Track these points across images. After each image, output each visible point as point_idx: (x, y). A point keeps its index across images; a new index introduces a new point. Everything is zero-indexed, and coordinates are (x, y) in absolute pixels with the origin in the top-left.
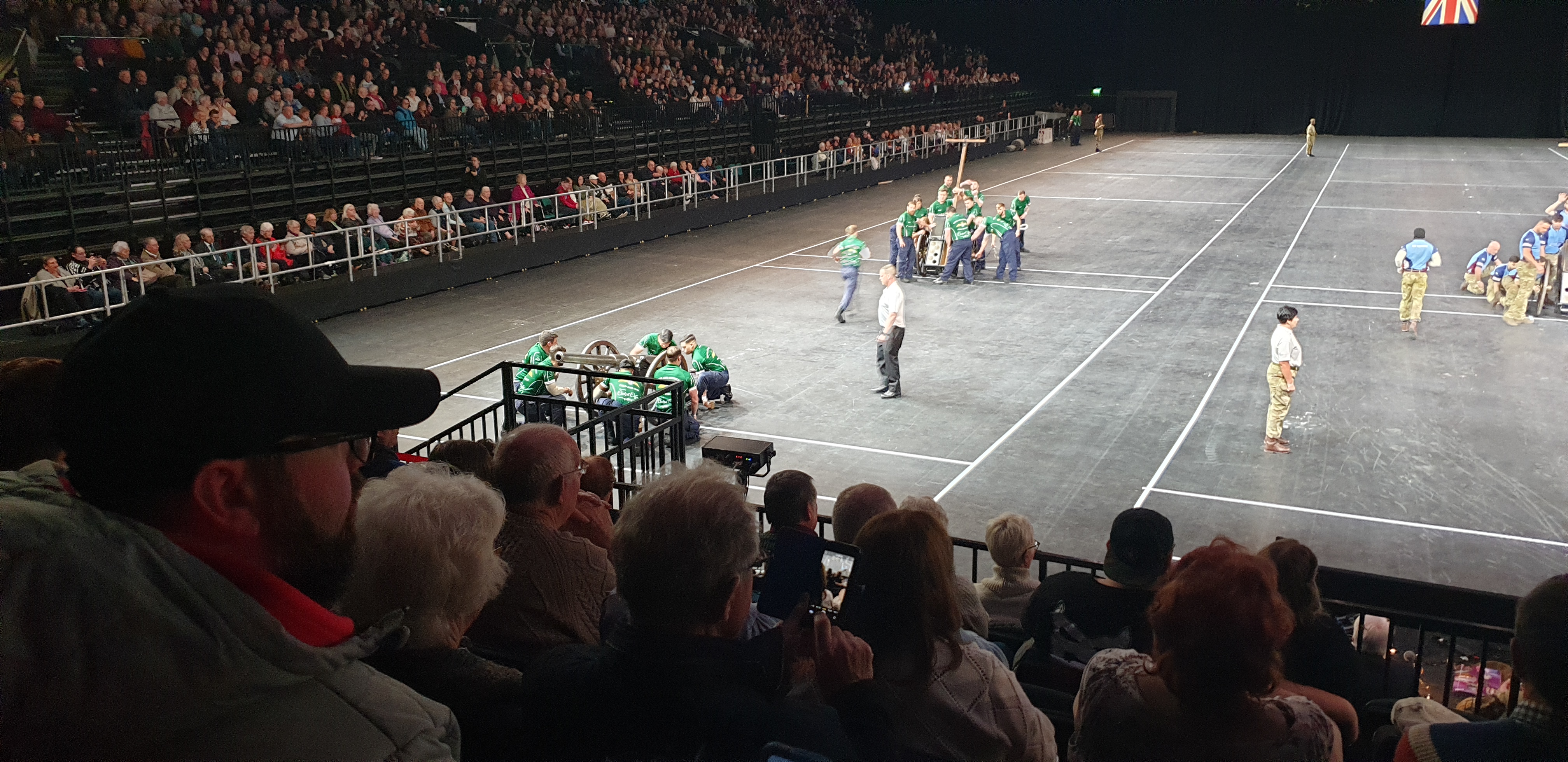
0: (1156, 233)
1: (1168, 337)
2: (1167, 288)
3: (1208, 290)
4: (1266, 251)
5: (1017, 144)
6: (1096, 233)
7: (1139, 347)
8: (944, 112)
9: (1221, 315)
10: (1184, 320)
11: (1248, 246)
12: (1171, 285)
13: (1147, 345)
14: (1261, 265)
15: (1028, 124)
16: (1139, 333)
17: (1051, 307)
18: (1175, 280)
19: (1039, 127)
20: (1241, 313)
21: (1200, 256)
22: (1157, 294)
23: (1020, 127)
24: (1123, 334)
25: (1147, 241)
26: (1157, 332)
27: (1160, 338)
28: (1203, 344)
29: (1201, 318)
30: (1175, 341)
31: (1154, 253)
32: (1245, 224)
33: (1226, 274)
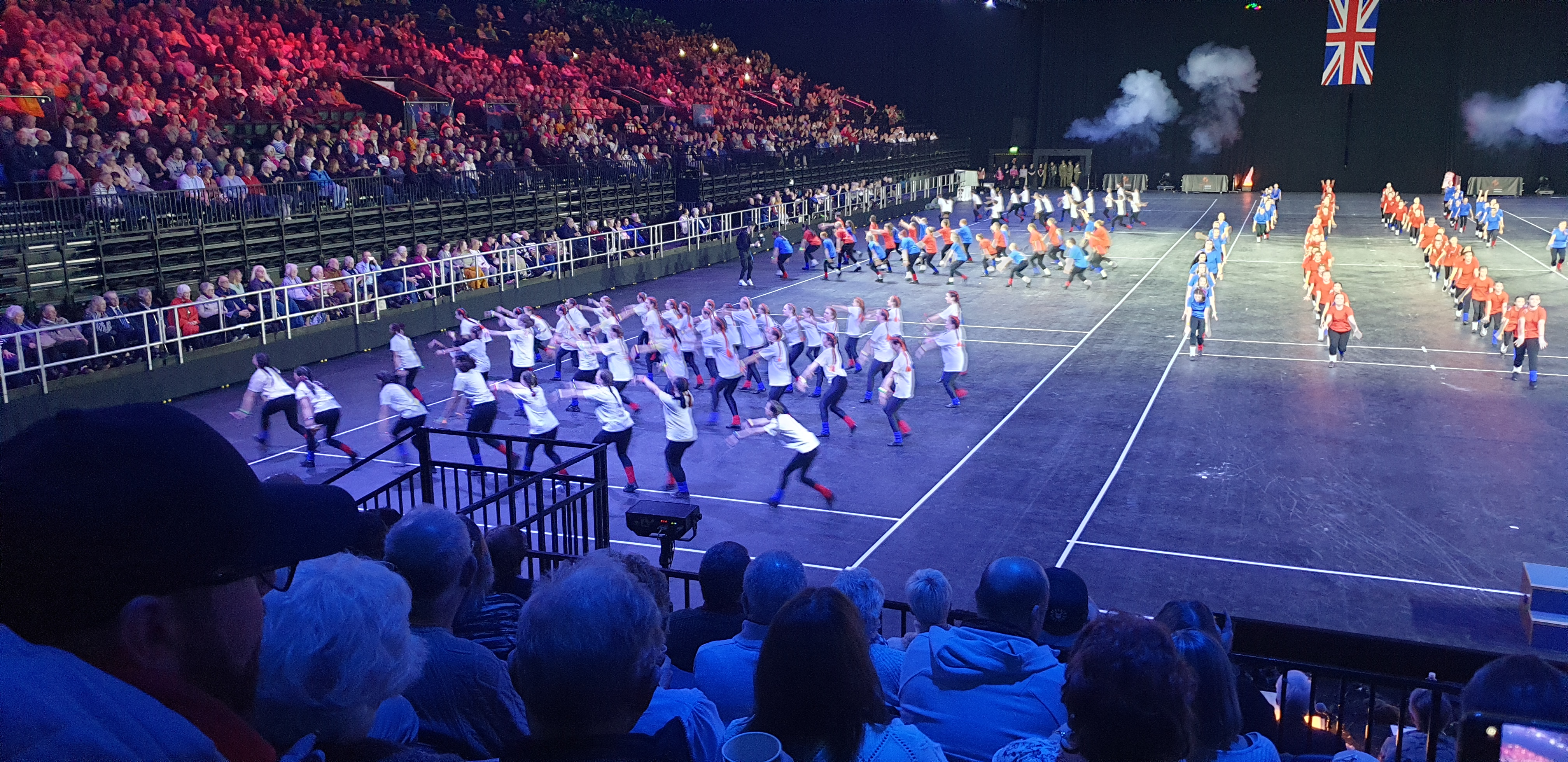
1: (1087, 391)
2: (1085, 343)
3: (1125, 343)
7: (1059, 400)
8: (867, 171)
9: (1139, 368)
10: (1103, 373)
11: (1163, 299)
12: (1088, 339)
13: (1067, 399)
15: (948, 183)
16: (1059, 387)
18: (1093, 334)
19: (958, 185)
20: (1158, 366)
21: (1117, 309)
22: (1076, 347)
23: (940, 184)
24: (1044, 387)
26: (1077, 385)
27: (1080, 391)
28: (1122, 396)
29: (1120, 371)
30: (1095, 394)
31: (1072, 308)
32: (1160, 278)
33: (1143, 328)
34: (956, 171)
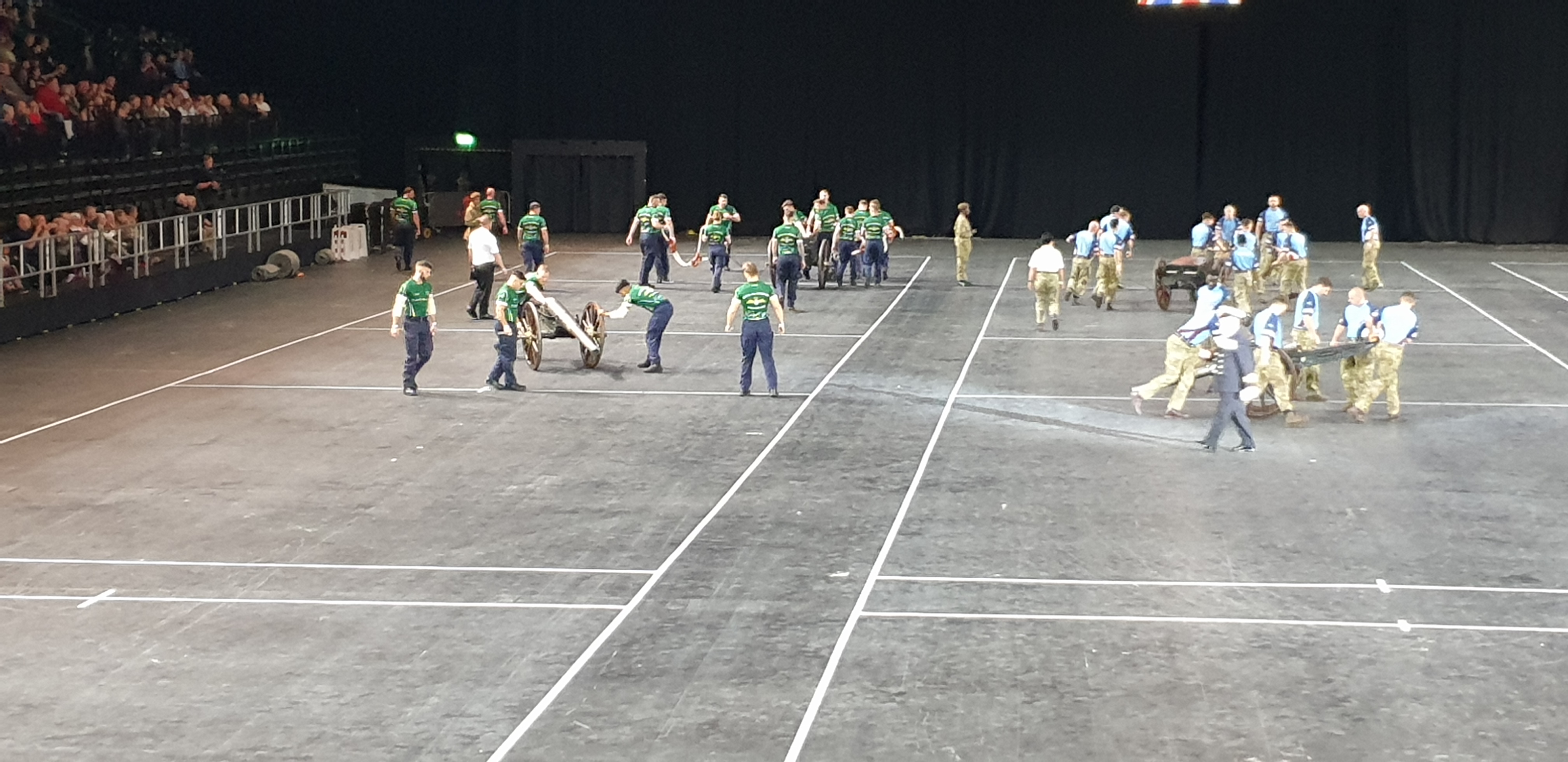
0: (619, 467)
1: (656, 713)
2: (648, 596)
3: (739, 594)
4: (859, 500)
5: (282, 263)
6: (481, 472)
7: (591, 741)
8: (97, 185)
9: (771, 652)
10: (690, 669)
11: (820, 489)
12: (655, 588)
13: (609, 736)
14: (851, 532)
15: (307, 215)
16: (591, 708)
17: (380, 657)
18: (666, 576)
19: (333, 222)
20: (813, 645)
21: (717, 516)
22: (626, 610)
23: (286, 220)
24: (553, 712)
25: (598, 485)
26: (629, 702)
27: (637, 716)
28: (735, 724)
29: (728, 662)
30: (673, 722)
31: (614, 514)
32: (812, 439)
33: (776, 557)
34: (327, 187)
